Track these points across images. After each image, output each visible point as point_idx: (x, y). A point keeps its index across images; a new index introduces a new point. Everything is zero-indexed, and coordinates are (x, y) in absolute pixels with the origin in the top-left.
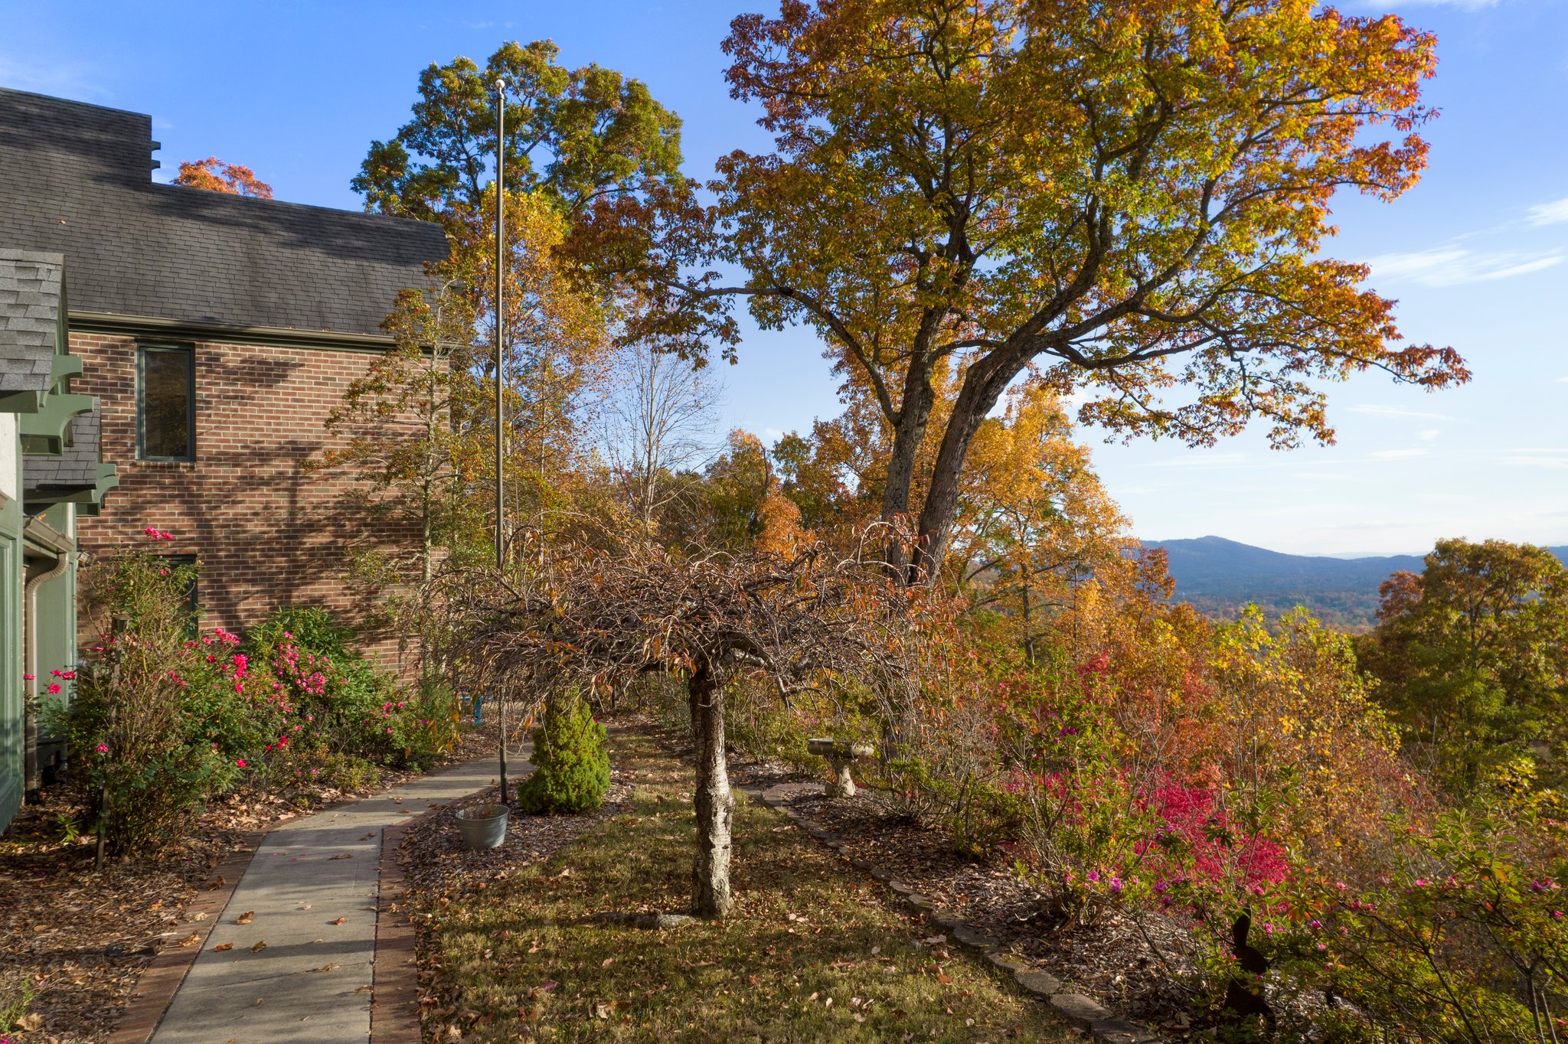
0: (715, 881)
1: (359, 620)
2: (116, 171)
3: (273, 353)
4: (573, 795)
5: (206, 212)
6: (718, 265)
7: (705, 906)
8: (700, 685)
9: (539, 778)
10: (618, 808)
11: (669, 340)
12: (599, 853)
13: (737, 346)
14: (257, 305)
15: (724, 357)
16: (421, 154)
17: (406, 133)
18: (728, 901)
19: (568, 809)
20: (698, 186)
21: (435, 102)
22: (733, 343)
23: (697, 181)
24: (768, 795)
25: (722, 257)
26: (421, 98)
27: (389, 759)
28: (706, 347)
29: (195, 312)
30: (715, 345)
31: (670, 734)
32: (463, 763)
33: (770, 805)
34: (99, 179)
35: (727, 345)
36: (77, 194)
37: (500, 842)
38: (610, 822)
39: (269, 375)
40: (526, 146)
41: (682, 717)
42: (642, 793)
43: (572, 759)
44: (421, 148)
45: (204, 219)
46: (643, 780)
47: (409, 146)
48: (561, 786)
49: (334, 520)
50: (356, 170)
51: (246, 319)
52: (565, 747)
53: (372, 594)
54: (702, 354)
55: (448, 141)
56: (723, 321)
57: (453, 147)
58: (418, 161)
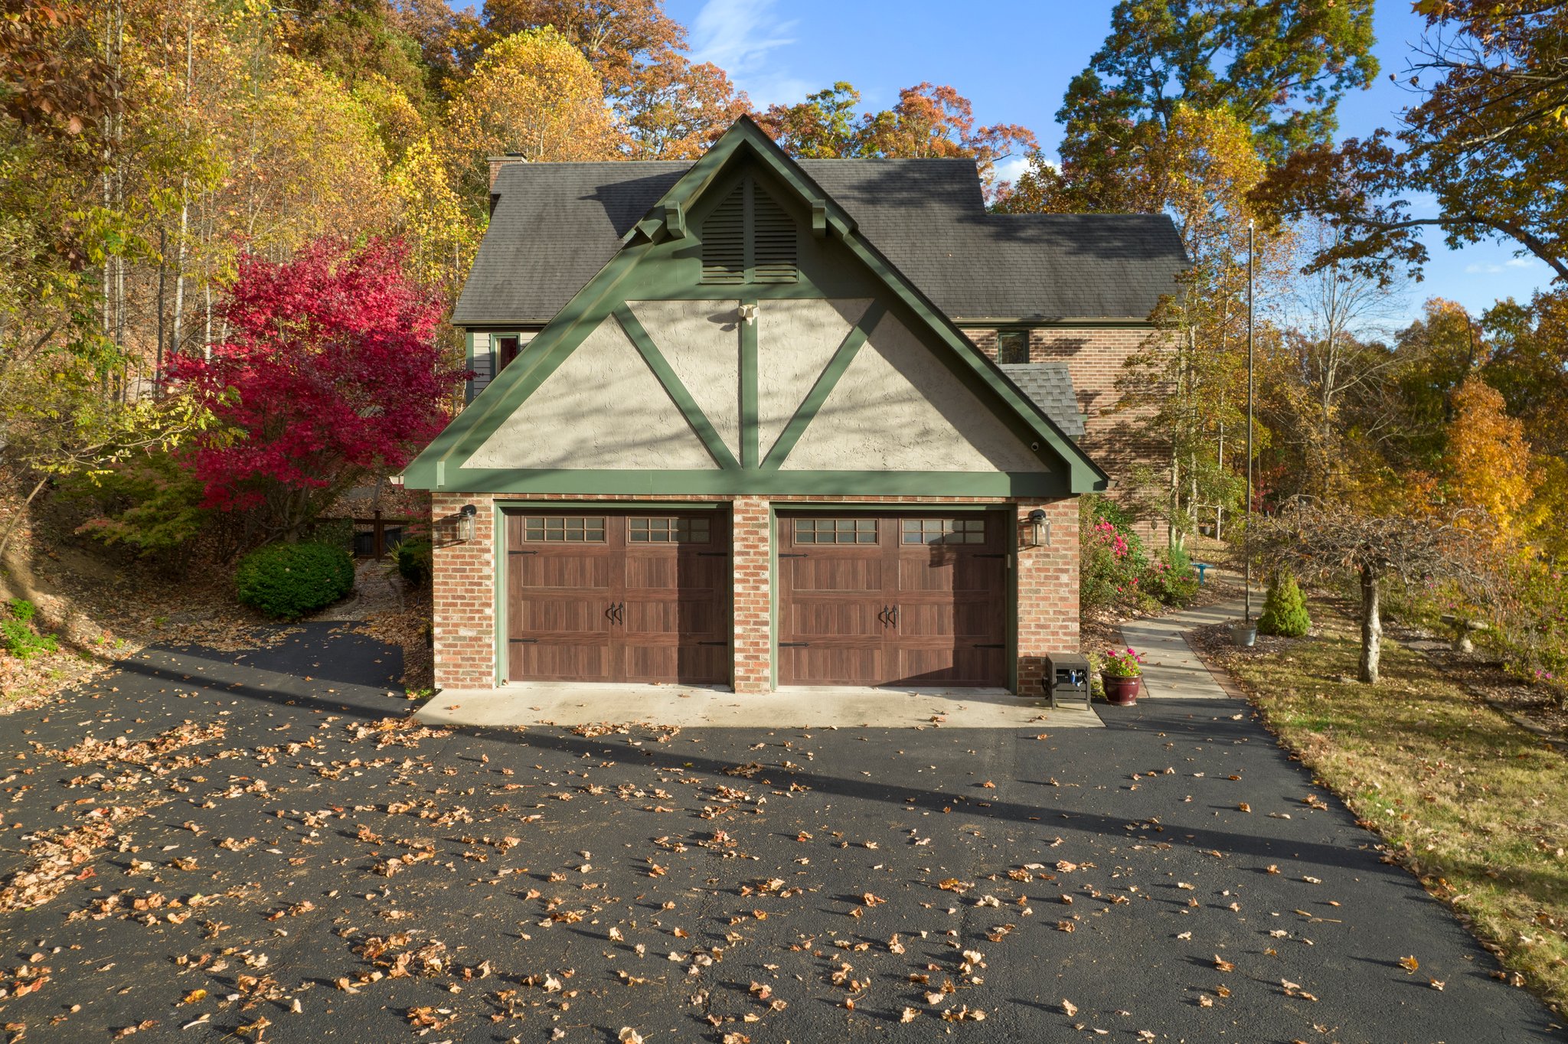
0: (1370, 667)
1: (1125, 507)
2: (970, 213)
3: (1072, 334)
4: (1290, 627)
5: (1022, 235)
6: (1407, 194)
7: (1365, 676)
8: (1366, 577)
9: (1269, 615)
10: (1315, 639)
11: (1355, 262)
12: (1308, 655)
13: (1425, 265)
14: (1062, 301)
15: (1410, 276)
16: (1110, 75)
17: (1097, 59)
18: (1376, 678)
19: (1287, 634)
20: (1387, 134)
21: (1125, 30)
22: (1420, 262)
23: (1387, 130)
24: (1411, 645)
25: (1412, 187)
26: (1113, 32)
27: (1162, 597)
28: (1392, 267)
29: (1031, 312)
30: (1401, 266)
31: (1346, 606)
32: (1204, 606)
33: (1411, 649)
34: (960, 220)
35: (1414, 265)
36: (951, 233)
37: (1251, 644)
38: (1309, 645)
39: (1069, 348)
40: (1207, 53)
41: (1356, 594)
42: (1329, 634)
43: (1290, 607)
44: (1110, 70)
45: (1020, 239)
46: (1329, 628)
47: (1101, 70)
48: (1283, 621)
49: (1109, 441)
50: (1060, 104)
51: (1058, 313)
52: (1286, 600)
53: (1131, 491)
54: (1388, 272)
55: (1135, 59)
56: (1410, 245)
57: (1137, 65)
58: (1110, 82)
